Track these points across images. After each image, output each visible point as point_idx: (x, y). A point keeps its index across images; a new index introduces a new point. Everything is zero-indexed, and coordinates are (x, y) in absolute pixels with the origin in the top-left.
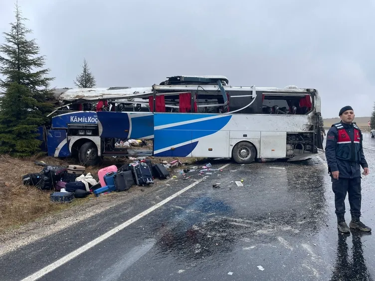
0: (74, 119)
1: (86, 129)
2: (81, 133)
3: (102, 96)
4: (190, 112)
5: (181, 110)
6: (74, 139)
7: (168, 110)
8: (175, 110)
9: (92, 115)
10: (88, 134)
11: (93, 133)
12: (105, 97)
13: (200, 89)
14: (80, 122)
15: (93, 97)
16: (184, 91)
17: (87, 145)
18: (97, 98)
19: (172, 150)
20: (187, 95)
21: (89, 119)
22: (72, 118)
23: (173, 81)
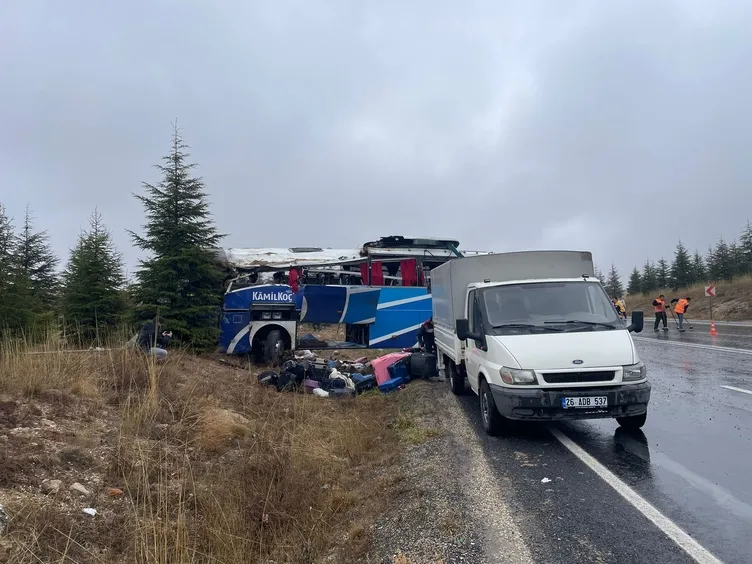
0: (257, 296)
1: (273, 311)
2: (265, 317)
3: (295, 262)
4: (415, 285)
5: (404, 283)
6: (258, 325)
7: (388, 282)
8: (395, 283)
9: (283, 290)
10: (277, 317)
11: (283, 317)
12: (300, 263)
13: (427, 254)
14: (267, 300)
15: (282, 263)
16: (403, 256)
17: (276, 334)
18: (288, 265)
19: (393, 339)
20: (411, 262)
21: (280, 295)
22: (254, 295)
23: (389, 242)
